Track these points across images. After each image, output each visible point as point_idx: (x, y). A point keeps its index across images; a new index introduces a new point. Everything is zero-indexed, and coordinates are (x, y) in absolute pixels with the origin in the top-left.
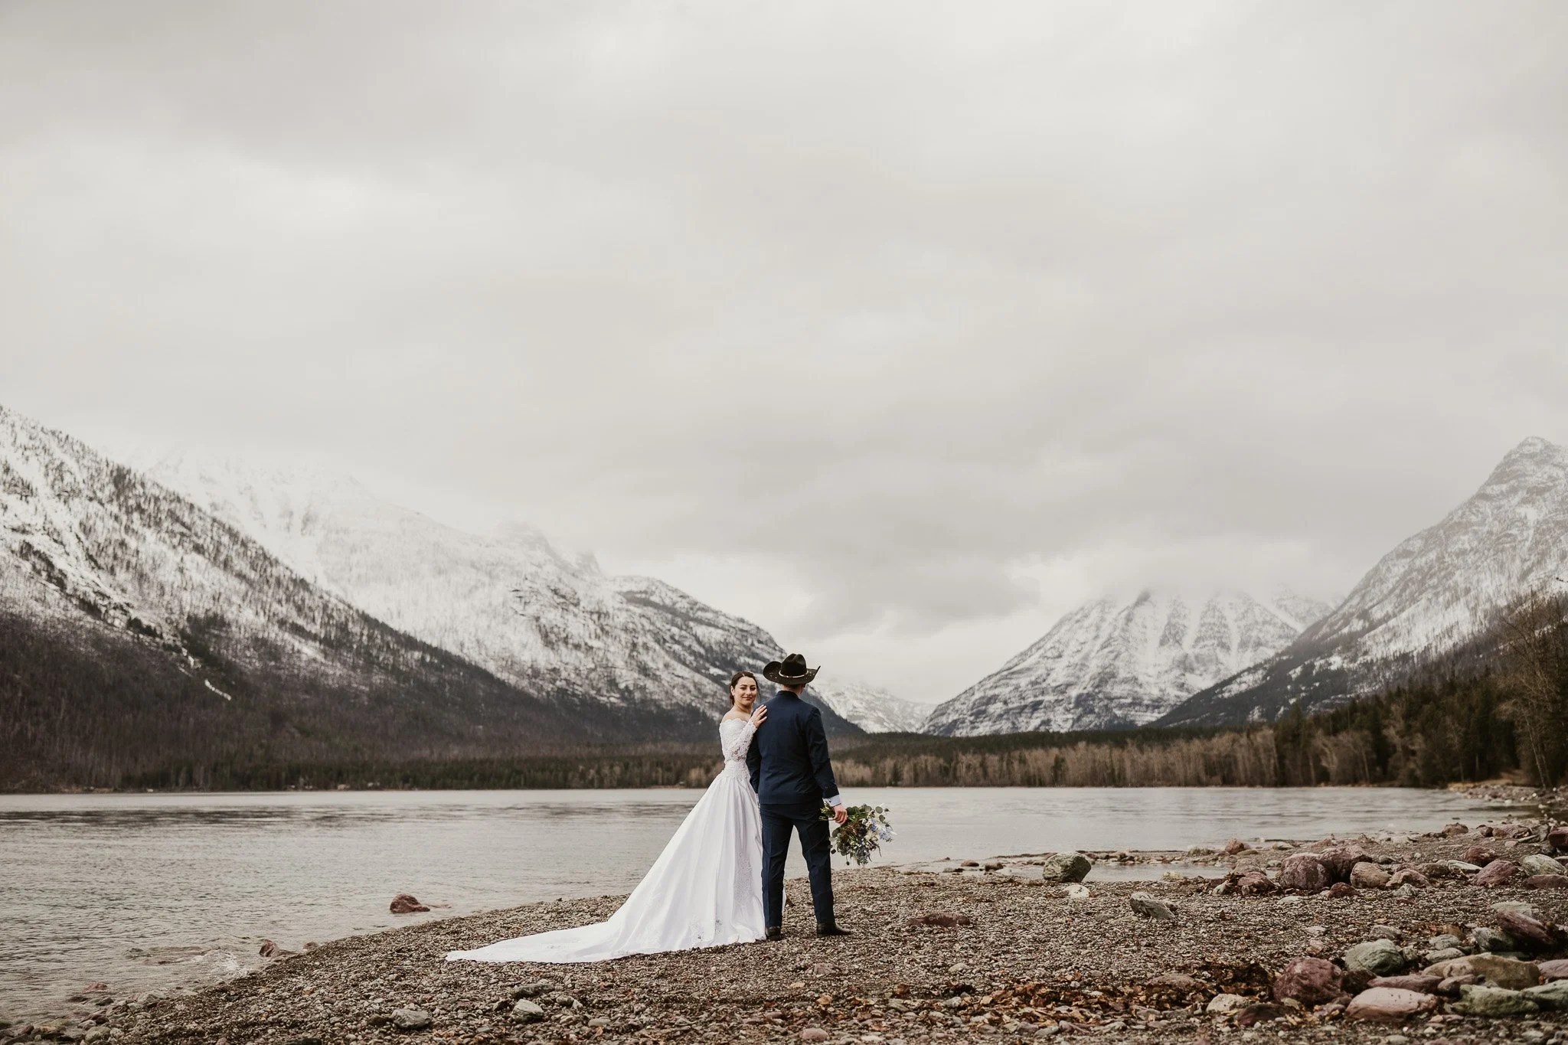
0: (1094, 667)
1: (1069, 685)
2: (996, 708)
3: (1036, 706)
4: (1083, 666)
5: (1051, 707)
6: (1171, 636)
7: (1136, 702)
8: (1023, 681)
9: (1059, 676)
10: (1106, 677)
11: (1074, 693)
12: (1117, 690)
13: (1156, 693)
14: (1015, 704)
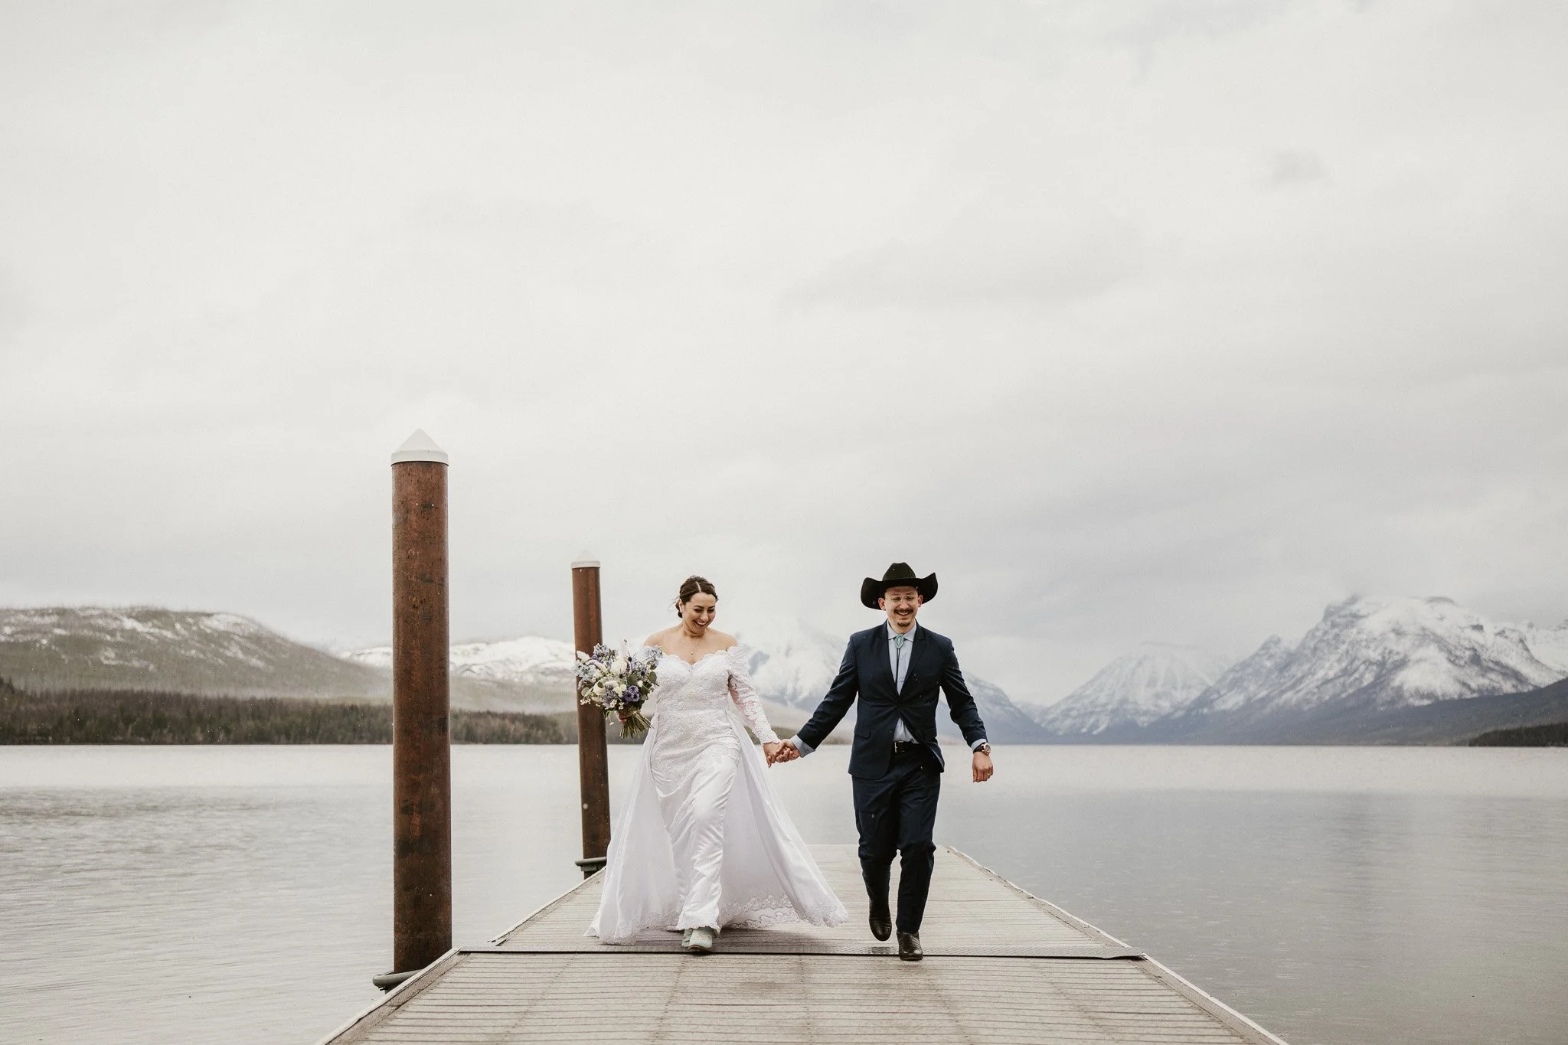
0: (1118, 696)
1: (1106, 704)
2: (1074, 713)
3: (1092, 713)
4: (1113, 695)
5: (1099, 713)
6: (1152, 683)
7: (1137, 712)
8: (1086, 701)
9: (1102, 699)
10: (1124, 701)
11: (1110, 707)
12: (1129, 707)
13: (1145, 708)
14: (1082, 711)
